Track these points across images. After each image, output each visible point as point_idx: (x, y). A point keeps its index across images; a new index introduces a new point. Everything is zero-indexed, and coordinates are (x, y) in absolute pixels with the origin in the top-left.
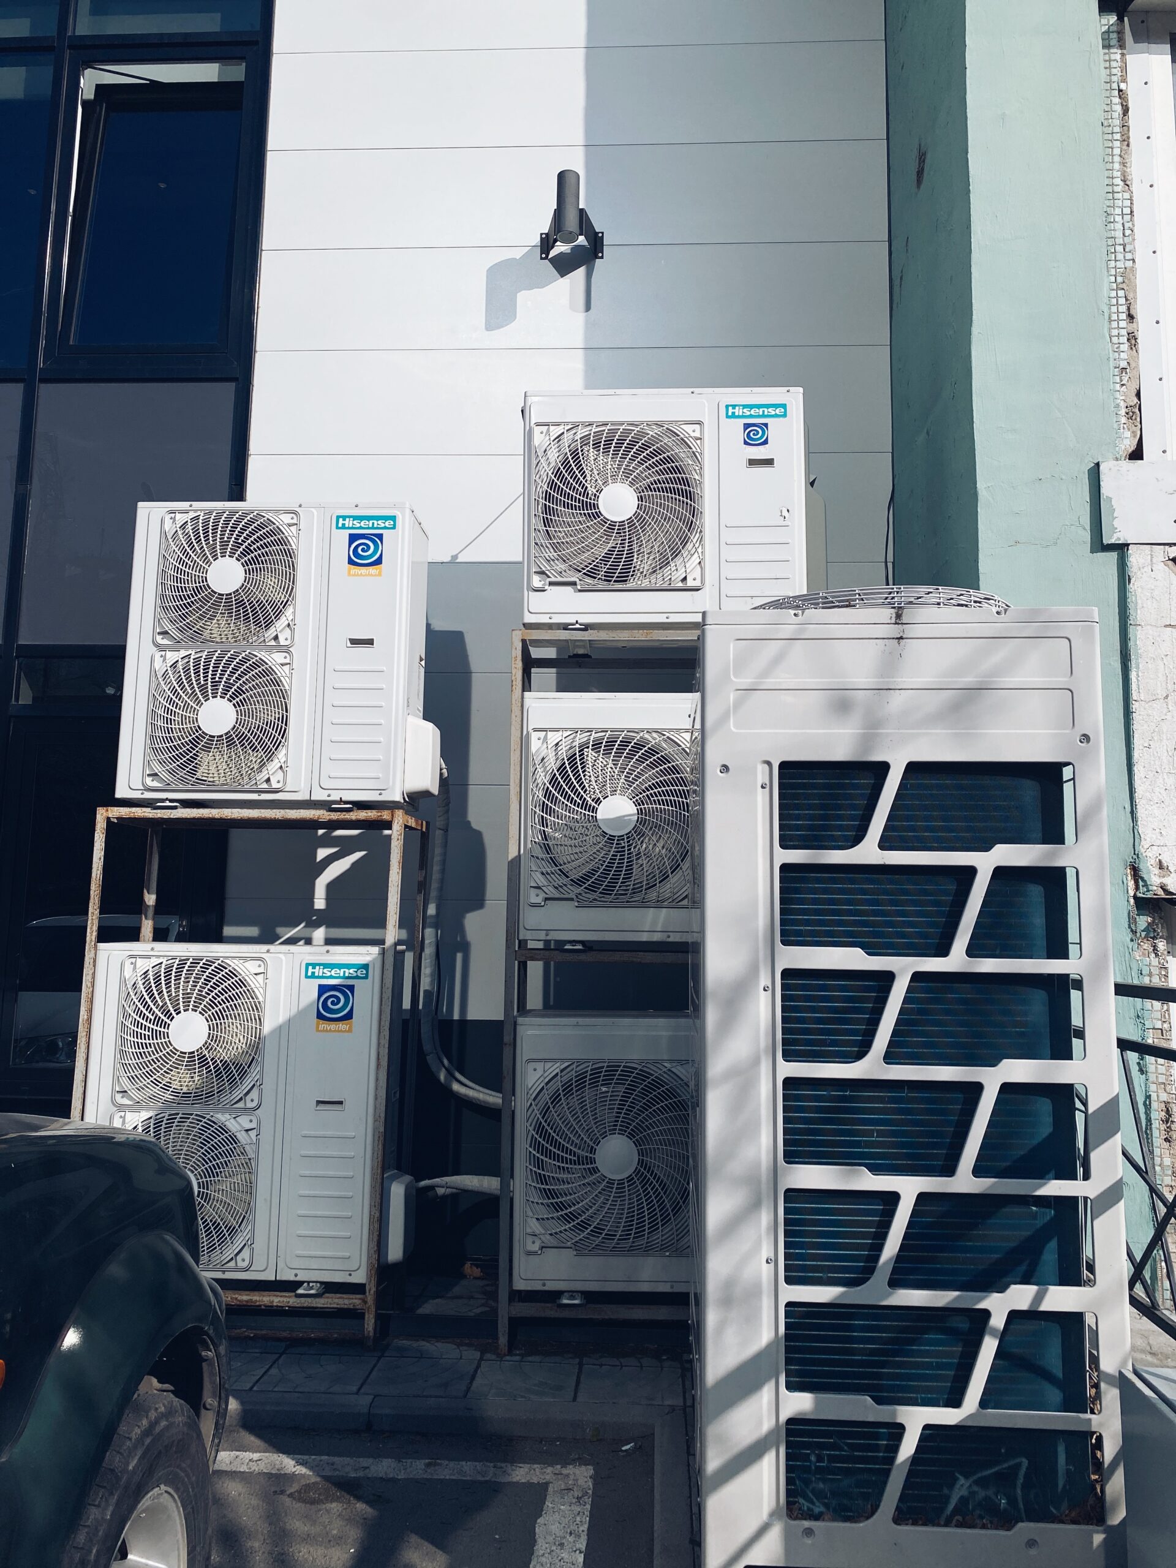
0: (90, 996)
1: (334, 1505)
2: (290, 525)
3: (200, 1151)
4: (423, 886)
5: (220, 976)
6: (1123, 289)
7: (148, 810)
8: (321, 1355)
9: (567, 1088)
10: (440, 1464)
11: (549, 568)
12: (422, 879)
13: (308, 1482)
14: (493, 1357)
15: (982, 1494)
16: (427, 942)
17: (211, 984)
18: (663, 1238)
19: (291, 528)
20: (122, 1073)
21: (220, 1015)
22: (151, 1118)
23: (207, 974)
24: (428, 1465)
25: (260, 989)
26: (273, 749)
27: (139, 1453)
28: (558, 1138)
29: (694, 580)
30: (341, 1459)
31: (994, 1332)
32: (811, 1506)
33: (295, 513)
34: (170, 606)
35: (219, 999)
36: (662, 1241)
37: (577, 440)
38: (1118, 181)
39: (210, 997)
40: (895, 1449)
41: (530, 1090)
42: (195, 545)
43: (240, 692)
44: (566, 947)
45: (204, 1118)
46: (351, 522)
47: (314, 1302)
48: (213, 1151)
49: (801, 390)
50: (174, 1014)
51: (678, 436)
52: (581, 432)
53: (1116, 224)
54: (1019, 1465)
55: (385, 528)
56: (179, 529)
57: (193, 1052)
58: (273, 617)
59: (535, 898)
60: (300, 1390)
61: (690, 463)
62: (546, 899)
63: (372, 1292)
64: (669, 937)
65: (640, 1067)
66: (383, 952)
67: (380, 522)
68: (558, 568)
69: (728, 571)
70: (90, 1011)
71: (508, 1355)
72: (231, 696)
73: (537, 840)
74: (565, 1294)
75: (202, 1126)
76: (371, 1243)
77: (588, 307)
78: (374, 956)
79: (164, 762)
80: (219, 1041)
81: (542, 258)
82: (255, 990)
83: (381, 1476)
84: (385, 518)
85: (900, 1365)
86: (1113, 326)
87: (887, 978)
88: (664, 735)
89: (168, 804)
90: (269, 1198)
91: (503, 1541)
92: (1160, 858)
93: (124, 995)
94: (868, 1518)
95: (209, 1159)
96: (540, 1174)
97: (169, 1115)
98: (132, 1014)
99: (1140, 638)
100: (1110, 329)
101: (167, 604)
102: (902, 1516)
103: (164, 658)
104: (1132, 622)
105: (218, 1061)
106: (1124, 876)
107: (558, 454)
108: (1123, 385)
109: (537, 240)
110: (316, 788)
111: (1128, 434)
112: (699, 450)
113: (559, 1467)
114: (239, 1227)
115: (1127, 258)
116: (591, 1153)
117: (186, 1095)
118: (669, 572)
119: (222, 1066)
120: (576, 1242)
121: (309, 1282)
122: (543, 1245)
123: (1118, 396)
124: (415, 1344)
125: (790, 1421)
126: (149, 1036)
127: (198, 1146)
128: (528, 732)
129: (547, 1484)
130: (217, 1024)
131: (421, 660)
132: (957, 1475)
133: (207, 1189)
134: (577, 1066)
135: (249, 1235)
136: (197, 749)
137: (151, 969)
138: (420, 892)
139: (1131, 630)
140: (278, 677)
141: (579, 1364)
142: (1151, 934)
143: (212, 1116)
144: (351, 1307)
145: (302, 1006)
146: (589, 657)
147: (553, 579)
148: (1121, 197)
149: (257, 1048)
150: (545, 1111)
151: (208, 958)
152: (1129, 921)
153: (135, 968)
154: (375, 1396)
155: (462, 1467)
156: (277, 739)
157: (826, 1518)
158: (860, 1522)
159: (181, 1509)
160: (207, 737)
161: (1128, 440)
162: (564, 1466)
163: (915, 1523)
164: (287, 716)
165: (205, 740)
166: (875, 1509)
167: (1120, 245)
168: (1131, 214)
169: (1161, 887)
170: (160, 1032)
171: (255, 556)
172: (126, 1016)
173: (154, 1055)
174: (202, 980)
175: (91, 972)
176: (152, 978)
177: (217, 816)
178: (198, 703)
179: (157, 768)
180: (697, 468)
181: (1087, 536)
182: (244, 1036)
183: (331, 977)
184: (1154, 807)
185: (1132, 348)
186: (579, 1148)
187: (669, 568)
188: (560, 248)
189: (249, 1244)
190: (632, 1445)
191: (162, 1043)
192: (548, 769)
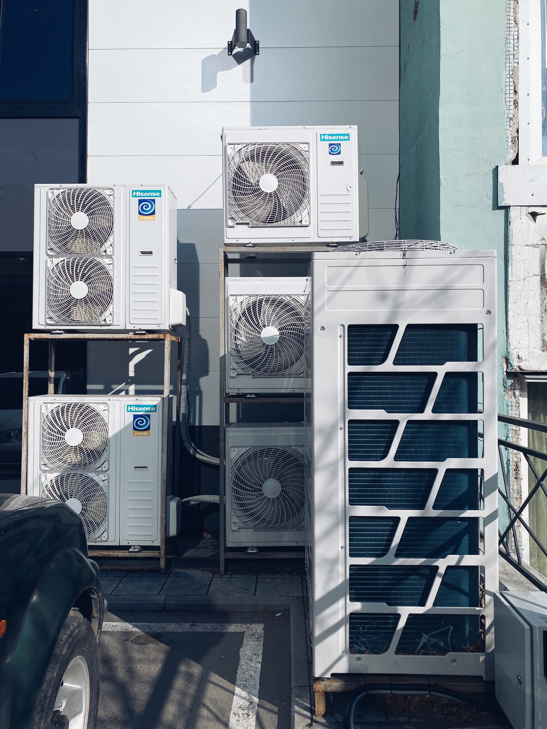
0: (27, 421)
1: (151, 645)
2: (110, 195)
3: (82, 490)
4: (180, 367)
5: (87, 411)
6: (512, 78)
7: (49, 335)
8: (141, 577)
9: (249, 458)
10: (197, 625)
11: (236, 216)
12: (179, 364)
13: (139, 635)
14: (218, 576)
15: (433, 641)
16: (183, 391)
17: (83, 415)
18: (293, 523)
19: (110, 197)
20: (44, 456)
21: (88, 429)
22: (58, 476)
23: (81, 411)
24: (191, 626)
25: (106, 417)
26: (107, 305)
27: (67, 646)
28: (245, 481)
29: (306, 221)
30: (153, 624)
31: (440, 575)
32: (360, 648)
33: (112, 189)
34: (53, 236)
35: (87, 422)
36: (292, 524)
37: (248, 152)
38: (512, 22)
39: (83, 421)
40: (397, 624)
41: (232, 460)
42: (64, 205)
43: (89, 278)
44: (247, 396)
45: (83, 475)
46: (139, 193)
47: (137, 554)
48: (88, 490)
49: (356, 127)
50: (66, 429)
51: (298, 150)
52: (250, 148)
53: (510, 44)
54: (449, 629)
55: (156, 196)
56: (55, 198)
57: (77, 446)
58: (104, 241)
59: (233, 374)
60: (134, 593)
61: (303, 163)
62: (238, 374)
63: (163, 550)
64: (294, 391)
65: (282, 449)
66: (163, 399)
67: (153, 193)
68: (240, 216)
69: (322, 217)
70: (27, 428)
71: (224, 575)
72: (85, 280)
73: (233, 348)
74: (250, 548)
75: (83, 479)
76: (162, 529)
77: (252, 80)
78: (159, 401)
79: (55, 312)
80: (88, 441)
81: (229, 55)
82: (104, 417)
83: (171, 631)
84: (156, 191)
85: (400, 589)
86: (507, 97)
87: (396, 423)
88: (292, 297)
89: (58, 332)
90: (115, 510)
91: (226, 659)
92: (518, 354)
93: (43, 421)
94: (384, 652)
95: (86, 493)
96: (237, 497)
97: (67, 475)
98: (47, 429)
99: (513, 251)
100: (505, 98)
101: (52, 235)
102: (398, 652)
103: (52, 261)
104: (510, 244)
105: (88, 450)
106: (502, 362)
107: (239, 159)
108: (510, 126)
109: (226, 45)
110: (128, 323)
111: (512, 151)
112: (308, 157)
113: (249, 624)
114: (102, 523)
115: (515, 62)
116: (260, 487)
117: (74, 465)
118: (294, 218)
119: (90, 452)
120: (254, 526)
121: (134, 546)
122: (239, 527)
123: (508, 132)
124: (183, 571)
125: (351, 614)
126: (55, 439)
127: (81, 488)
128: (228, 296)
129: (244, 632)
130: (87, 433)
131: (175, 260)
132: (423, 634)
133: (86, 507)
134: (253, 449)
135: (106, 526)
136: (70, 306)
137: (54, 409)
138: (178, 370)
139: (510, 247)
140: (107, 270)
141: (256, 578)
142: (513, 388)
143: (87, 475)
144: (154, 556)
145: (126, 425)
146: (256, 258)
147: (238, 222)
148: (513, 30)
149: (106, 443)
150: (239, 469)
151: (81, 403)
152: (503, 383)
153: (47, 408)
154: (167, 596)
155: (206, 626)
156: (108, 300)
157: (366, 653)
158: (381, 654)
159: (86, 663)
160: (75, 300)
161: (512, 154)
162: (251, 624)
163: (404, 654)
164: (112, 289)
165: (74, 301)
166: (387, 649)
167: (512, 55)
168: (518, 39)
169: (518, 367)
170: (60, 437)
171: (94, 211)
172: (44, 430)
173: (58, 448)
174: (79, 414)
175: (26, 410)
176: (55, 413)
177: (81, 337)
178: (70, 283)
179: (52, 315)
180: (307, 166)
181: (490, 202)
182: (100, 438)
183: (139, 411)
184: (517, 330)
185: (515, 108)
186: (255, 485)
187: (294, 216)
188: (237, 50)
189: (107, 530)
190: (280, 614)
191: (61, 442)
192: (238, 314)
